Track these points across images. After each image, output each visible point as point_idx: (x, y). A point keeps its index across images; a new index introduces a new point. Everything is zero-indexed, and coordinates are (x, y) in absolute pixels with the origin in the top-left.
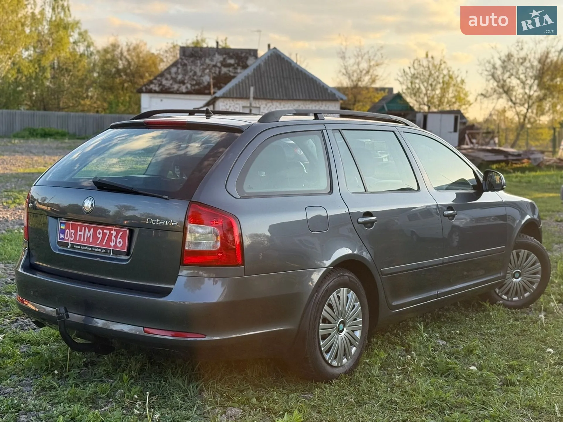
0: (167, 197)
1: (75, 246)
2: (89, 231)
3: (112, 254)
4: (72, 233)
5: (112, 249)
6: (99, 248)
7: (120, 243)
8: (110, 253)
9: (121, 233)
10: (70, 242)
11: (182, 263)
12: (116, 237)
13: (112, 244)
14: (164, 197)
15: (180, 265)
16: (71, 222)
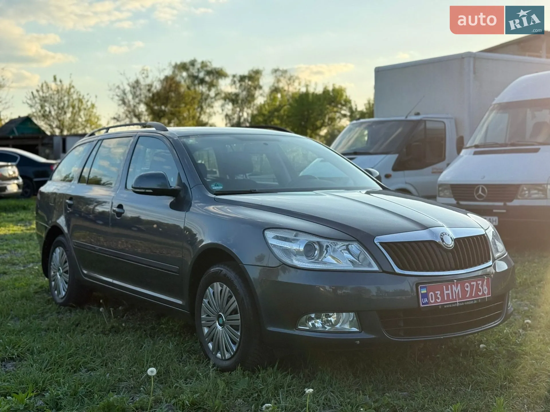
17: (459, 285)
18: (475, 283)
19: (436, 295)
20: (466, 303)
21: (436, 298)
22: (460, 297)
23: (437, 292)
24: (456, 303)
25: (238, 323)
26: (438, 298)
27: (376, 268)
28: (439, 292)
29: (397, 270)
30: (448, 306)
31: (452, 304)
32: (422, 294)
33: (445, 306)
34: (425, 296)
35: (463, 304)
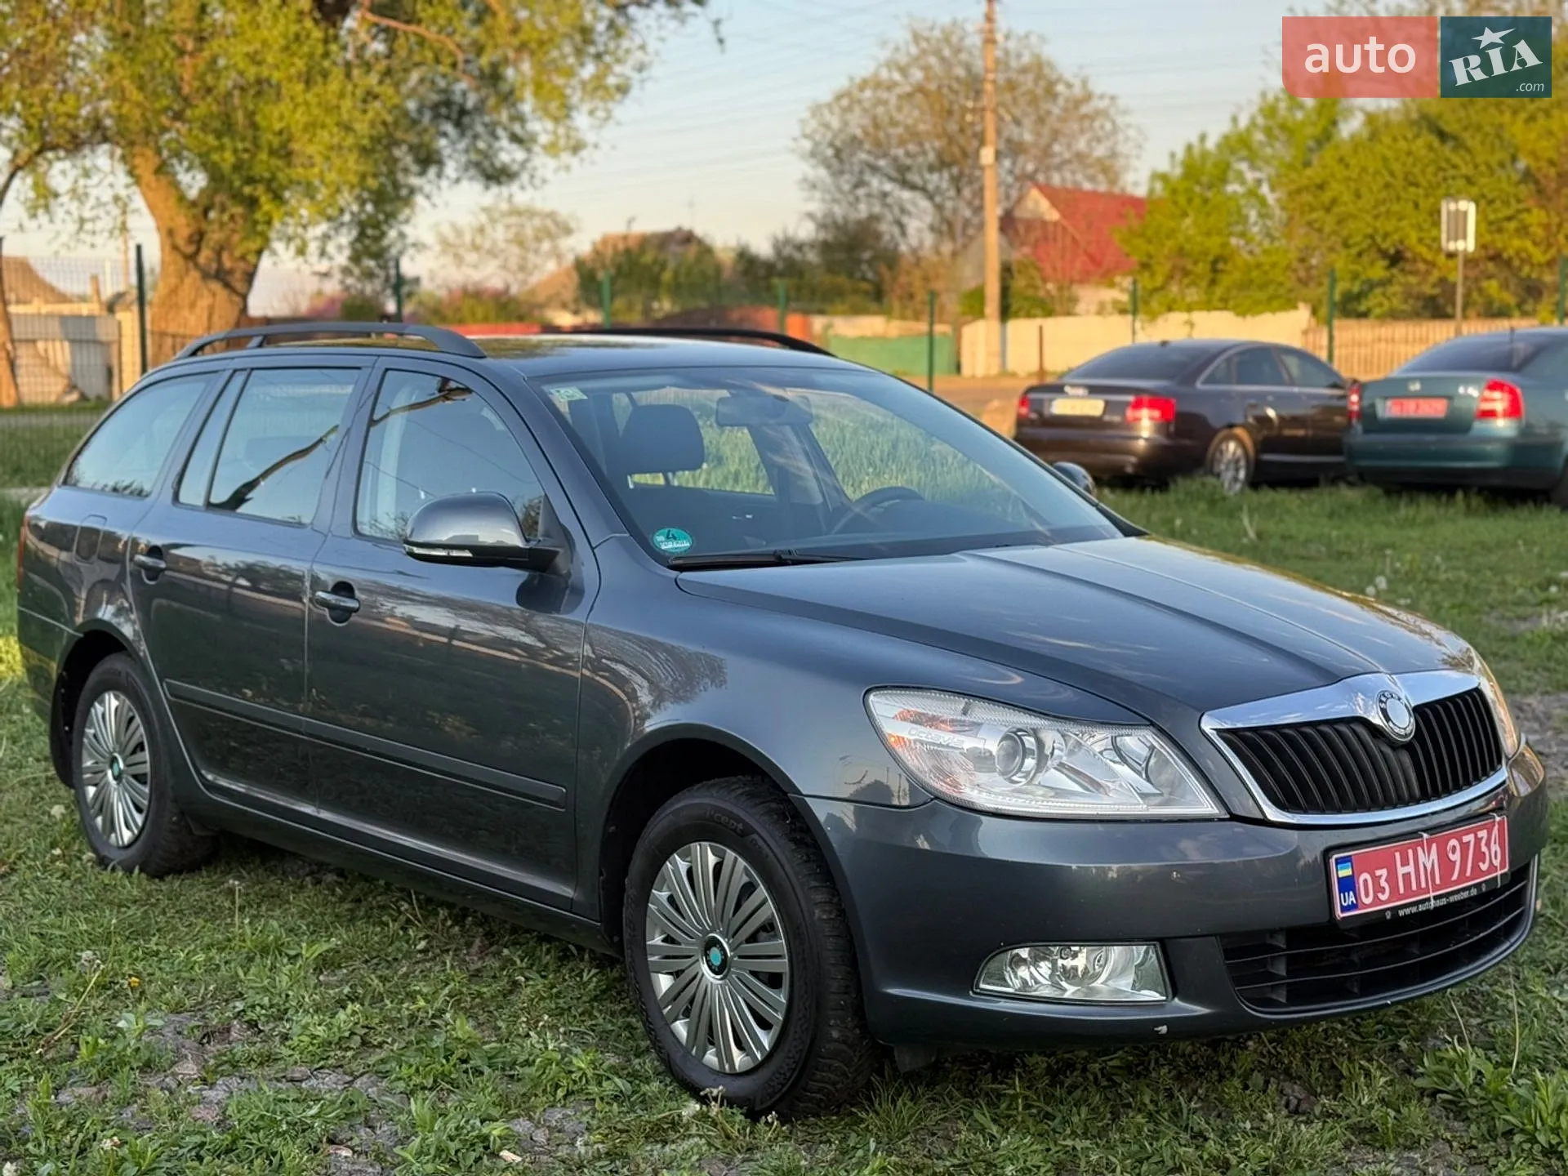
17: (1434, 846)
18: (1470, 838)
19: (1376, 879)
20: (1452, 899)
21: (1379, 889)
22: (1438, 881)
23: (1378, 873)
24: (1428, 900)
25: (782, 966)
26: (1383, 890)
27: (1207, 807)
28: (1383, 873)
29: (1273, 814)
30: (1407, 911)
31: (1416, 903)
32: (1339, 879)
33: (1401, 913)
34: (1348, 885)
35: (1444, 902)
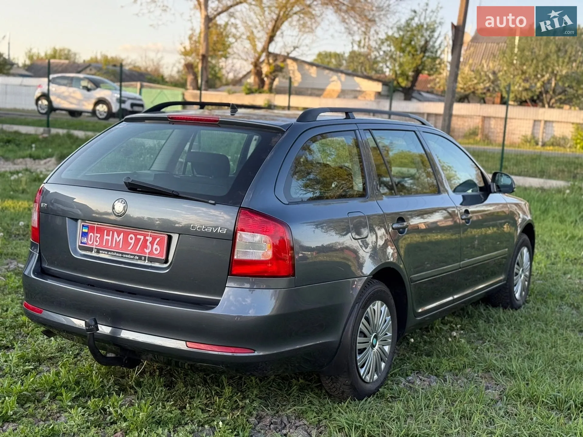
0: (213, 202)
1: (101, 252)
2: (118, 236)
3: (147, 261)
4: (97, 236)
5: (147, 256)
6: (131, 255)
7: (156, 250)
8: (145, 260)
9: (158, 239)
10: (94, 247)
11: (230, 273)
12: (152, 243)
13: (147, 251)
14: (210, 202)
15: (228, 275)
16: (96, 226)
